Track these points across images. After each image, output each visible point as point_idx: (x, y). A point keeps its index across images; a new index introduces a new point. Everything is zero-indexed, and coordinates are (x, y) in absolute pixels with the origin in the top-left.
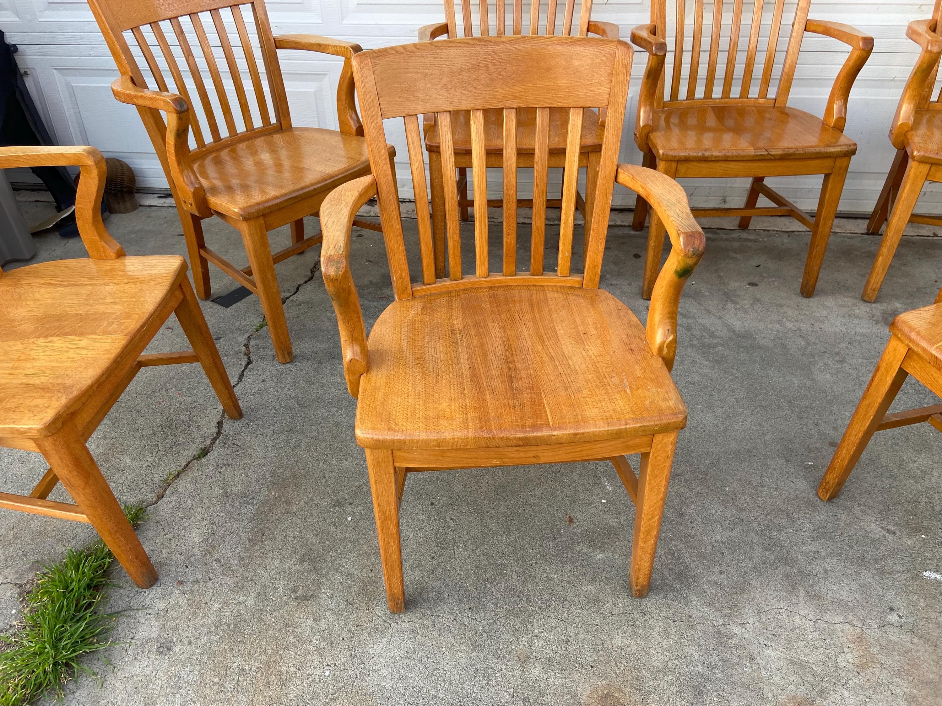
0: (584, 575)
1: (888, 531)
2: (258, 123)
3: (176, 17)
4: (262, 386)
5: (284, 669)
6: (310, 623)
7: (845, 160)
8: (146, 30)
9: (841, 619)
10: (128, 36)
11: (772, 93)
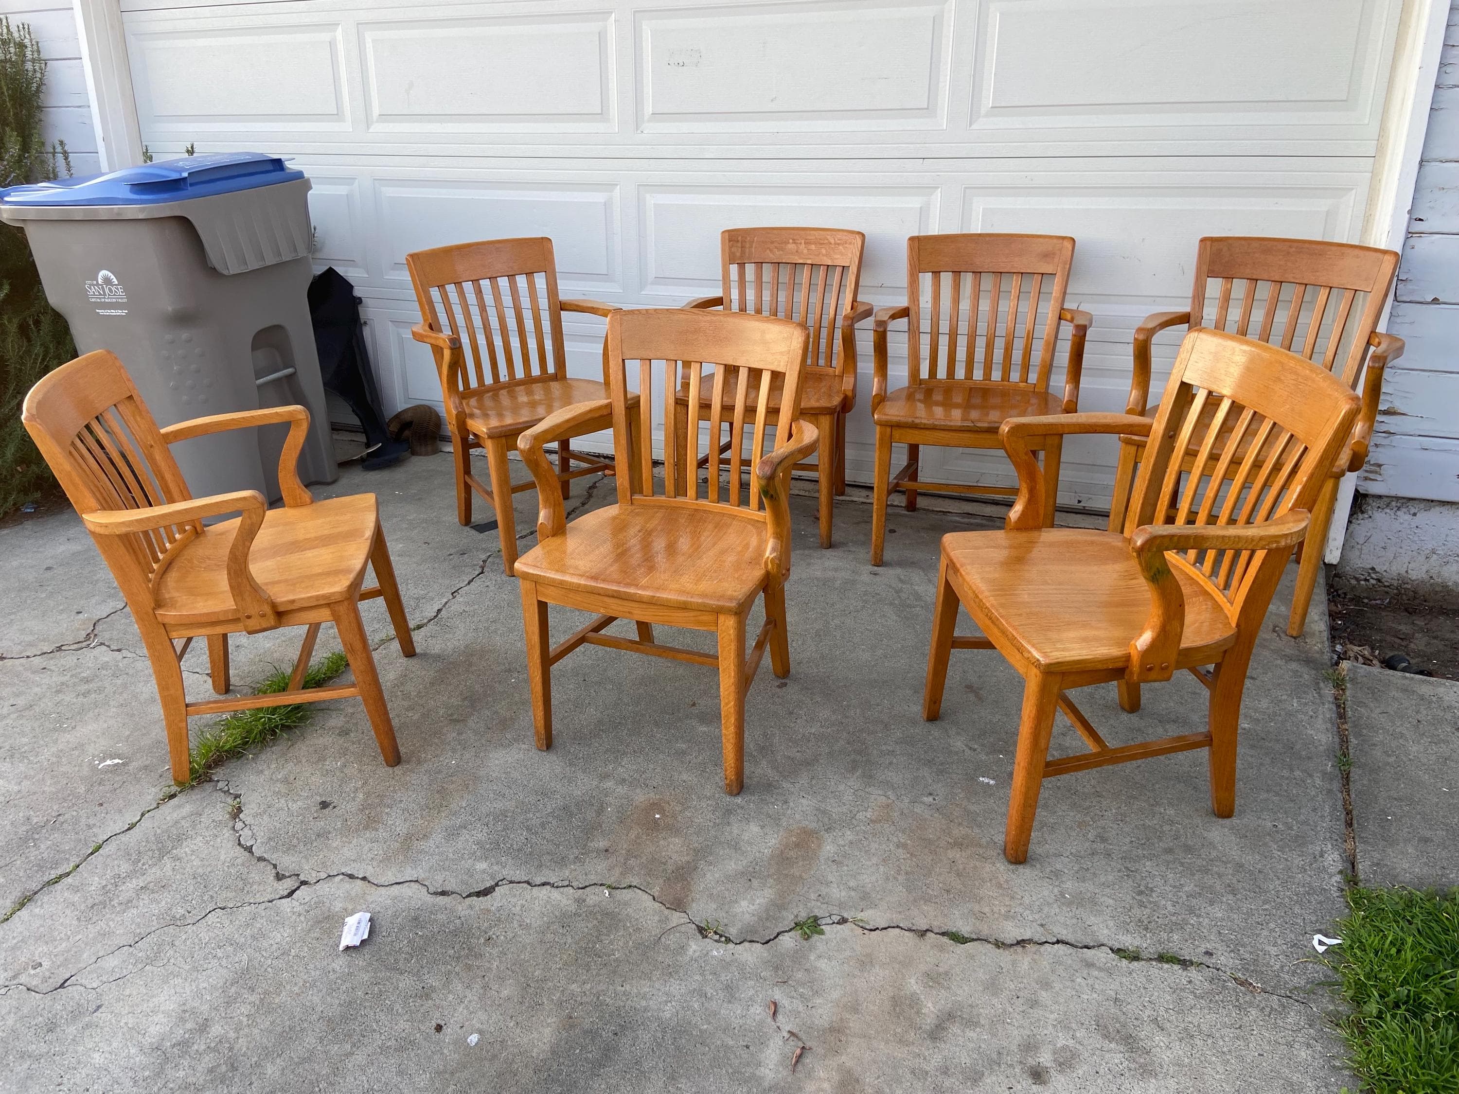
0: (682, 737)
2: (536, 371)
3: (478, 280)
4: (484, 590)
5: (423, 756)
6: (454, 735)
8: (451, 288)
9: (881, 792)
10: (435, 293)
11: (1033, 378)
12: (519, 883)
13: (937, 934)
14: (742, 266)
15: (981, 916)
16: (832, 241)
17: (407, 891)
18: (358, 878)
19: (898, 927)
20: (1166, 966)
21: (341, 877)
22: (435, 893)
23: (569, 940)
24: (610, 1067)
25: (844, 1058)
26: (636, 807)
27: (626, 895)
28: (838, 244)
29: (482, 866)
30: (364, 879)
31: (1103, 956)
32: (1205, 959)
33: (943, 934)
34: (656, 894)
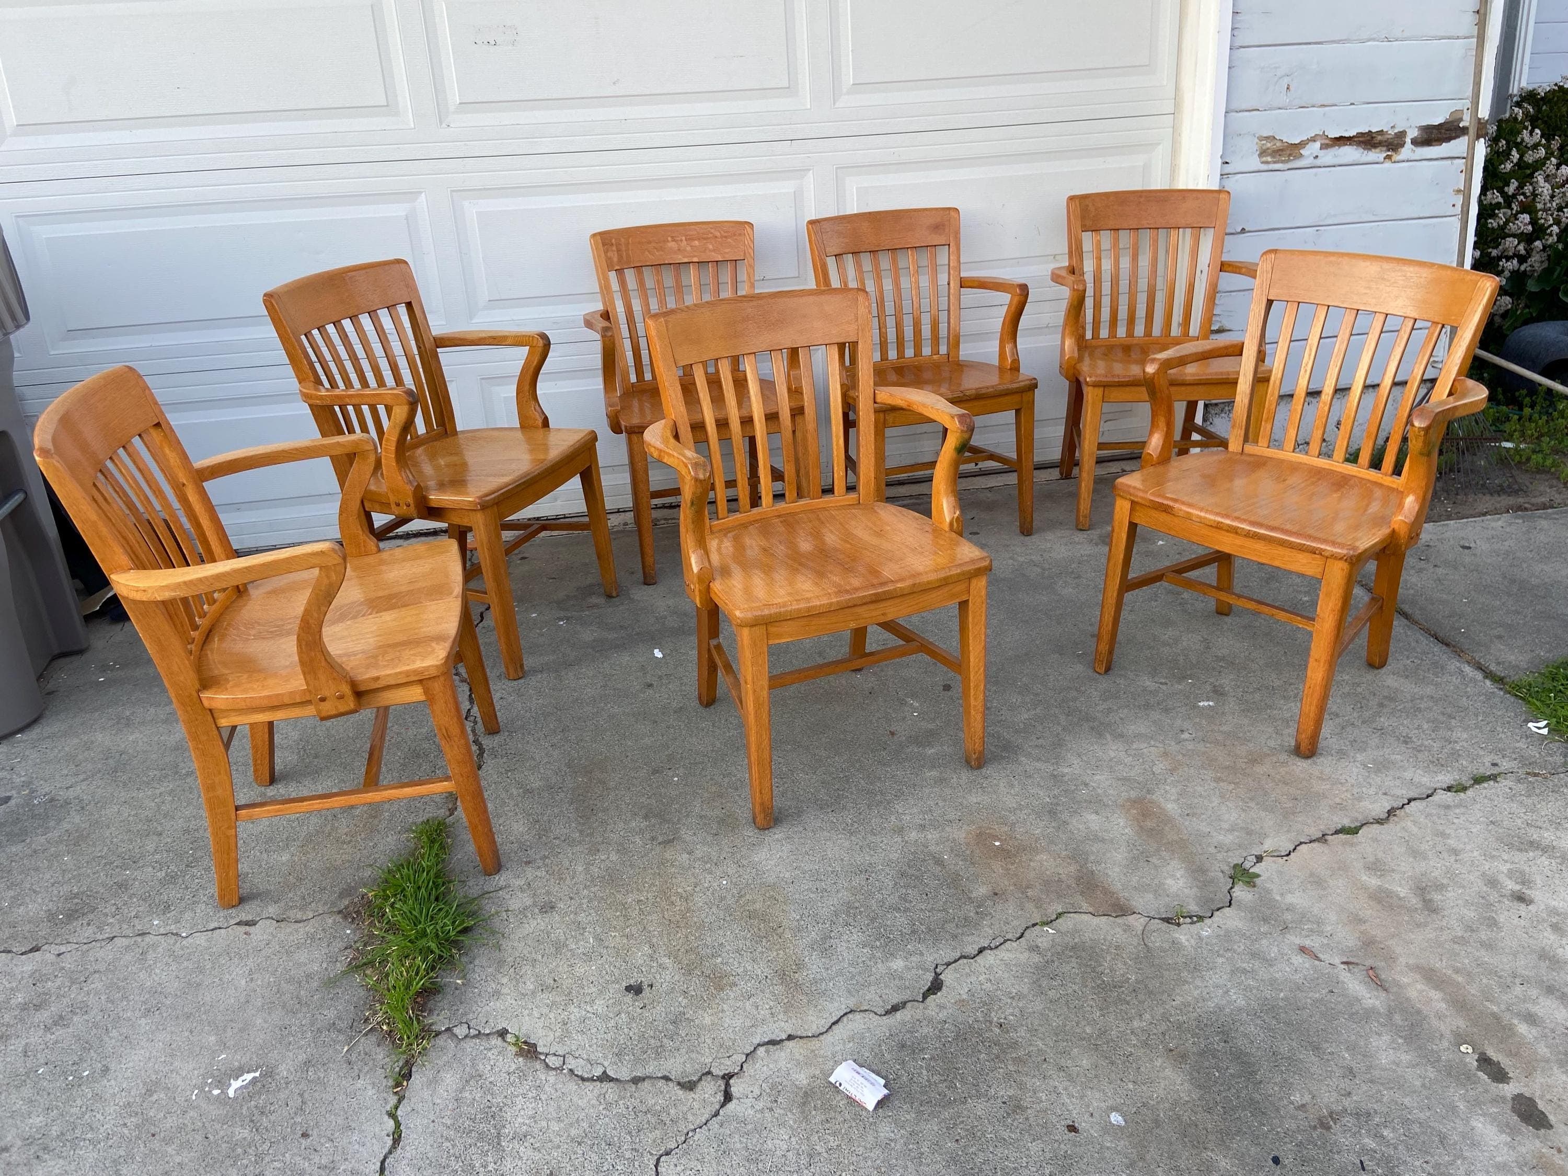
0: (923, 766)
1: (1161, 683)
3: (339, 321)
5: (680, 890)
6: (686, 856)
7: (1030, 393)
8: (316, 334)
9: (1146, 745)
12: (956, 961)
13: (1332, 835)
14: (620, 272)
15: (1340, 807)
16: (718, 234)
17: (856, 1023)
18: (782, 1041)
19: (1301, 843)
20: (1486, 785)
21: (762, 1050)
22: (888, 1013)
23: (1076, 988)
24: (1259, 1070)
25: (1402, 960)
26: (968, 844)
27: (1065, 923)
28: (726, 237)
29: (898, 964)
30: (790, 1038)
31: (1443, 797)
32: (1495, 771)
33: (1337, 832)
34: (1091, 910)
